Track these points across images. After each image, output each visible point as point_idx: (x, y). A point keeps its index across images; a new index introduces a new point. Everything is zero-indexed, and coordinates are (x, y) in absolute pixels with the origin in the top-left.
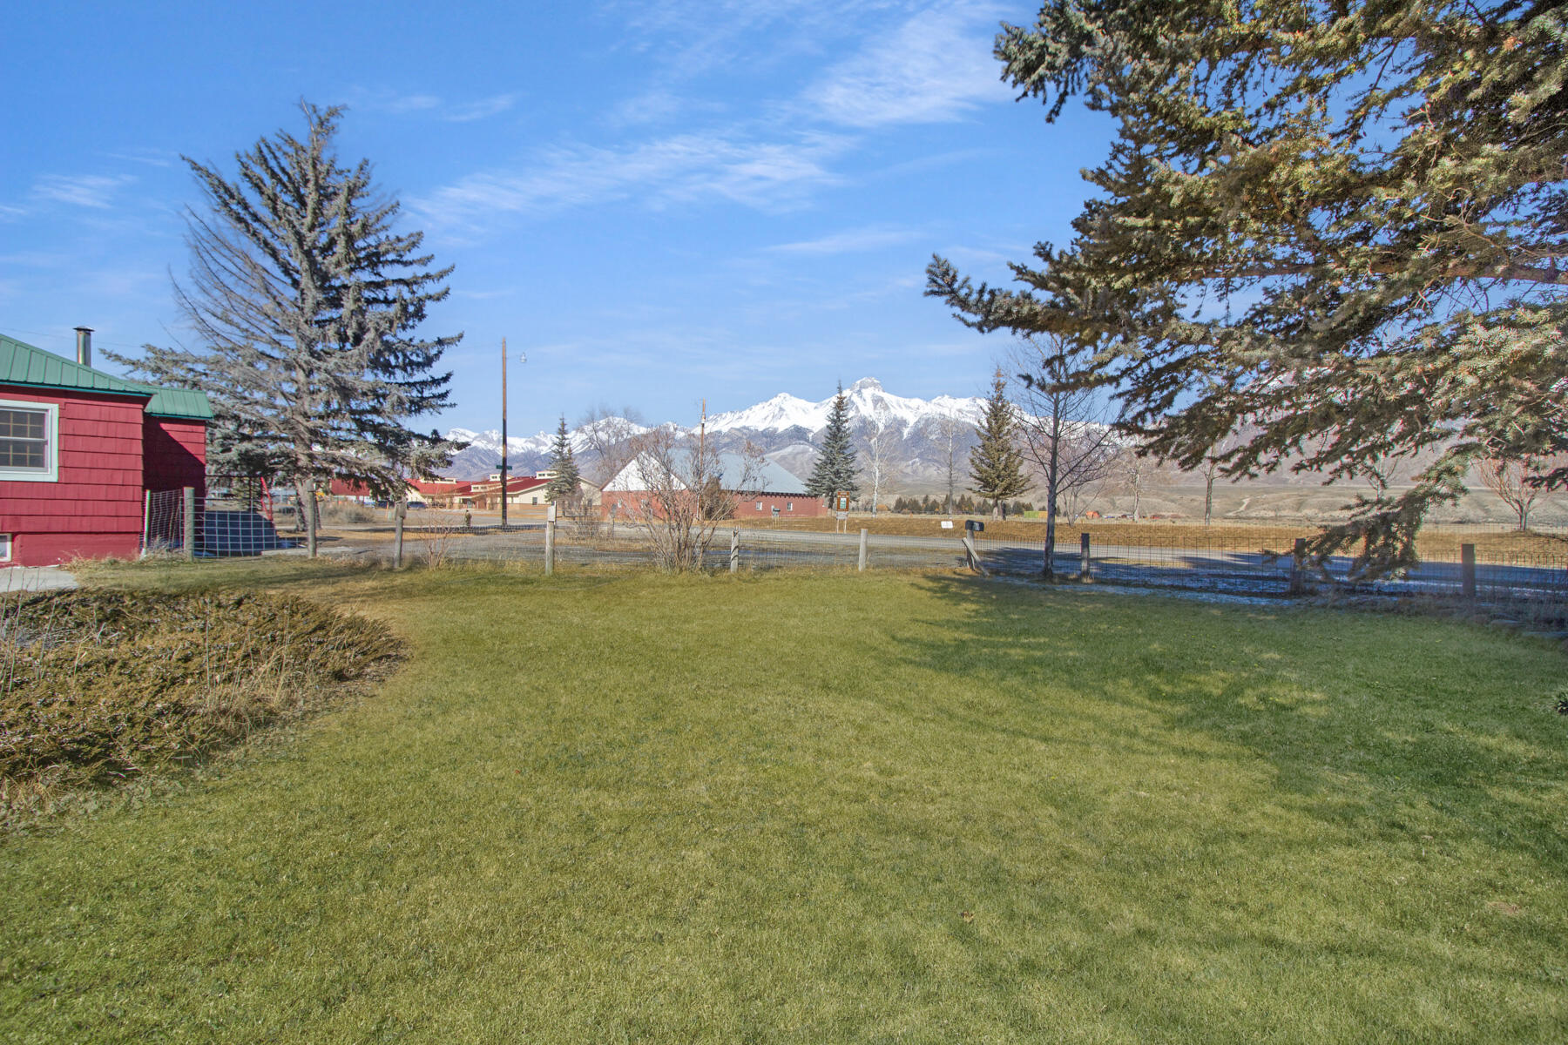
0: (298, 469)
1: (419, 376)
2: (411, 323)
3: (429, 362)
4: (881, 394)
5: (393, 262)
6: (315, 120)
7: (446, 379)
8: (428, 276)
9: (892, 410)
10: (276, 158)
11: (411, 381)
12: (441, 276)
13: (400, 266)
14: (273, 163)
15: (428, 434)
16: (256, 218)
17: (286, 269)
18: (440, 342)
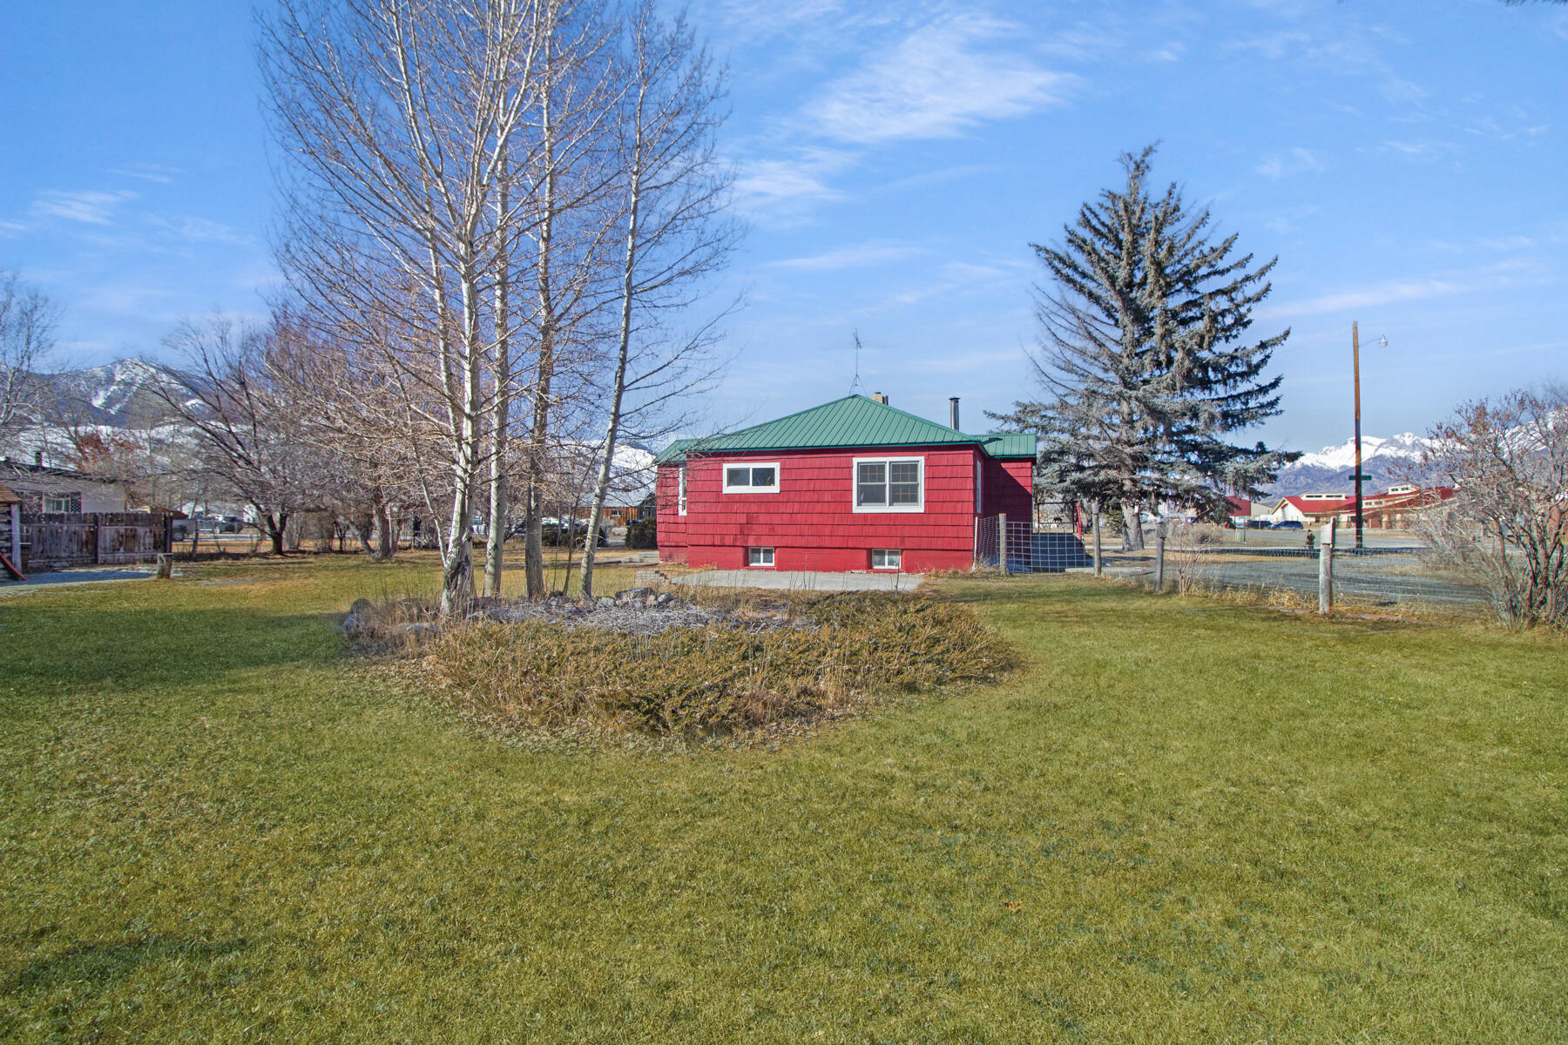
0: (1124, 494)
1: (1243, 387)
2: (1234, 332)
3: (1253, 370)
5: (1209, 275)
6: (1132, 166)
7: (1274, 385)
8: (1248, 278)
10: (1096, 216)
11: (1234, 393)
12: (1262, 273)
13: (1217, 276)
14: (1094, 222)
15: (1252, 447)
16: (1084, 275)
17: (1109, 312)
18: (1263, 346)
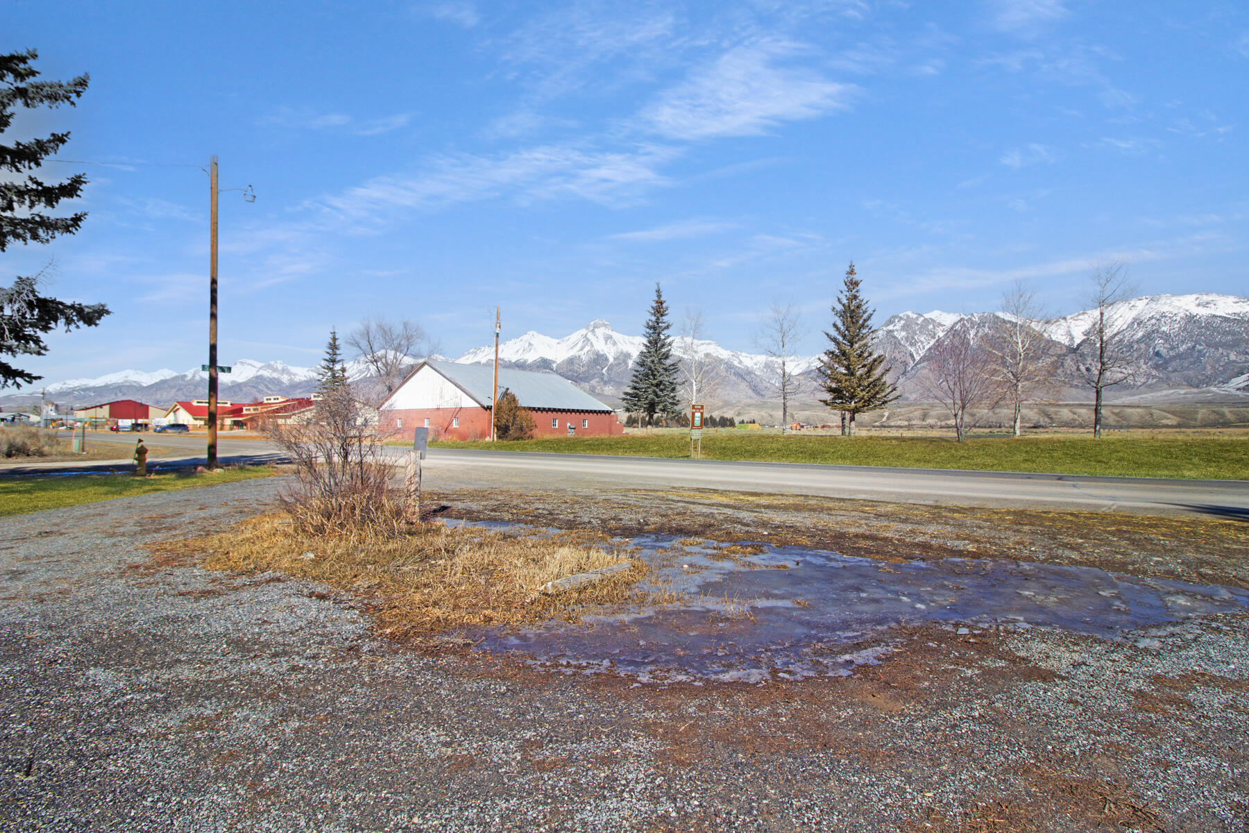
4: (610, 333)
9: (619, 345)
